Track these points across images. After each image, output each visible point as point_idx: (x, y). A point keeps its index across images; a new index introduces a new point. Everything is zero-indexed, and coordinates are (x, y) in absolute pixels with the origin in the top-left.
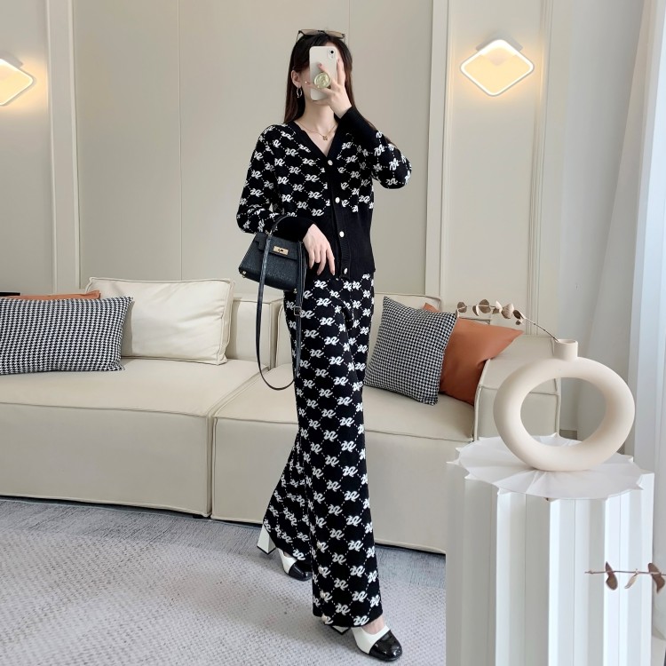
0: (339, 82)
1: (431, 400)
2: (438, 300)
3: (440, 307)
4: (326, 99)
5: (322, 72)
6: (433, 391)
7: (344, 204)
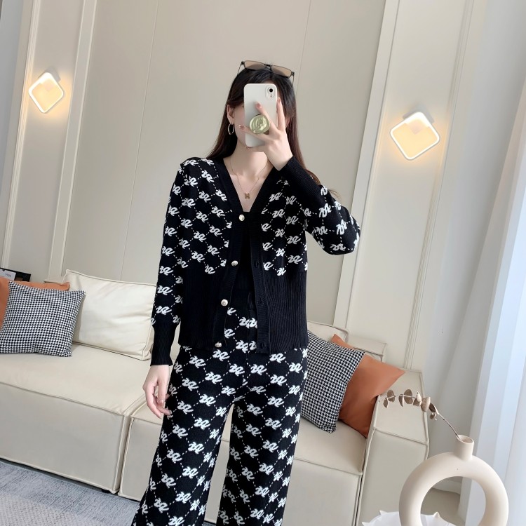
0: (279, 127)
1: (330, 428)
2: (346, 333)
3: (347, 339)
4: (262, 146)
5: (260, 114)
6: (332, 419)
7: (267, 266)
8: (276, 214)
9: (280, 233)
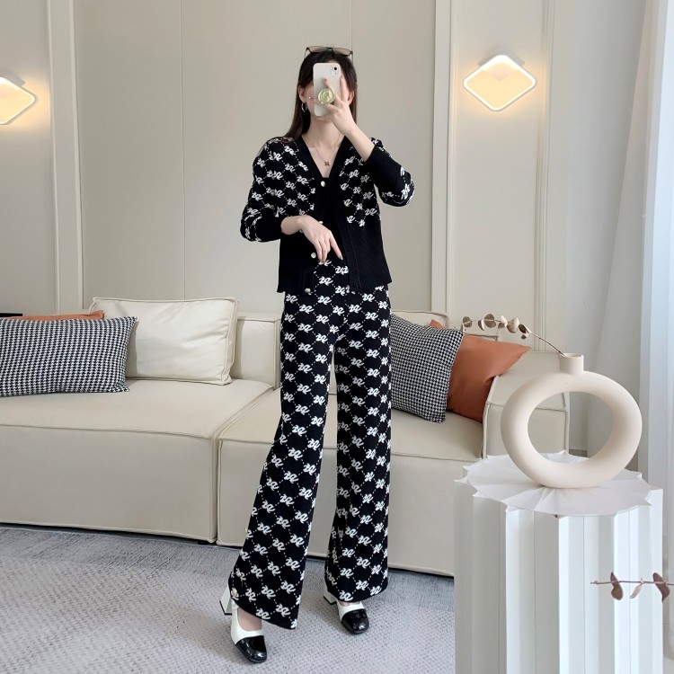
7: (350, 220)
8: (352, 174)
9: (357, 190)
